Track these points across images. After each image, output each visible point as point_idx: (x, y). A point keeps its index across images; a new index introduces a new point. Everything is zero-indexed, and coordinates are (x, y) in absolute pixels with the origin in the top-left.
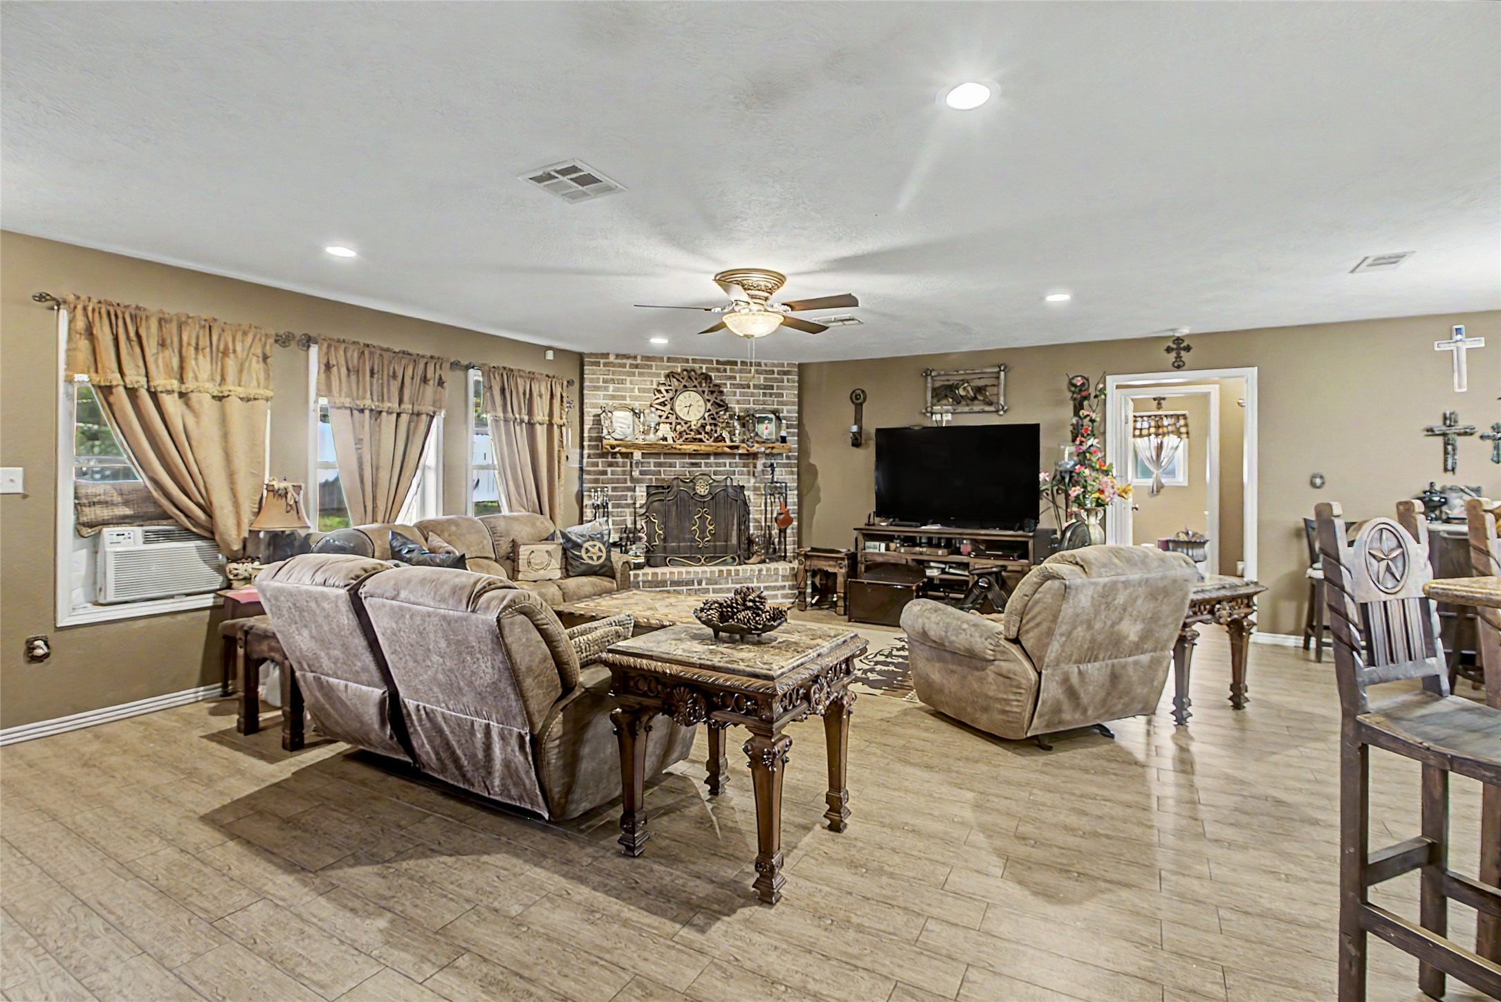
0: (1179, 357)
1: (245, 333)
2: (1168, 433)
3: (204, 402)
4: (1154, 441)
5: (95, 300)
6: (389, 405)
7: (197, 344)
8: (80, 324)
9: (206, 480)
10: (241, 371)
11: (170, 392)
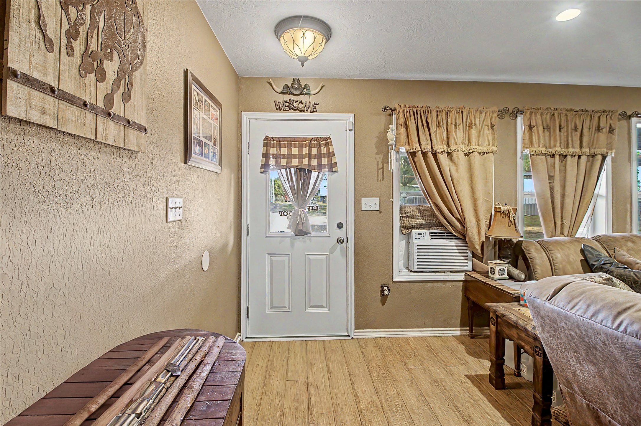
1: (481, 113)
3: (460, 157)
5: (407, 106)
6: (573, 150)
7: (456, 123)
8: (402, 120)
9: (462, 204)
10: (479, 136)
11: (442, 152)
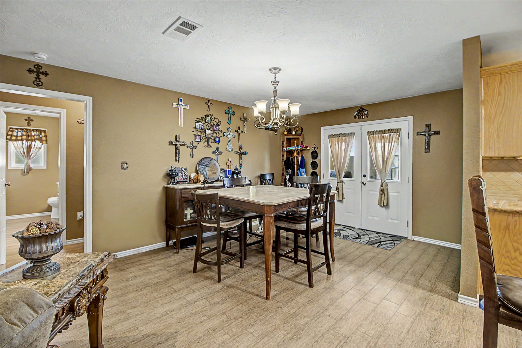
0: (38, 78)
2: (35, 140)
4: (25, 144)
